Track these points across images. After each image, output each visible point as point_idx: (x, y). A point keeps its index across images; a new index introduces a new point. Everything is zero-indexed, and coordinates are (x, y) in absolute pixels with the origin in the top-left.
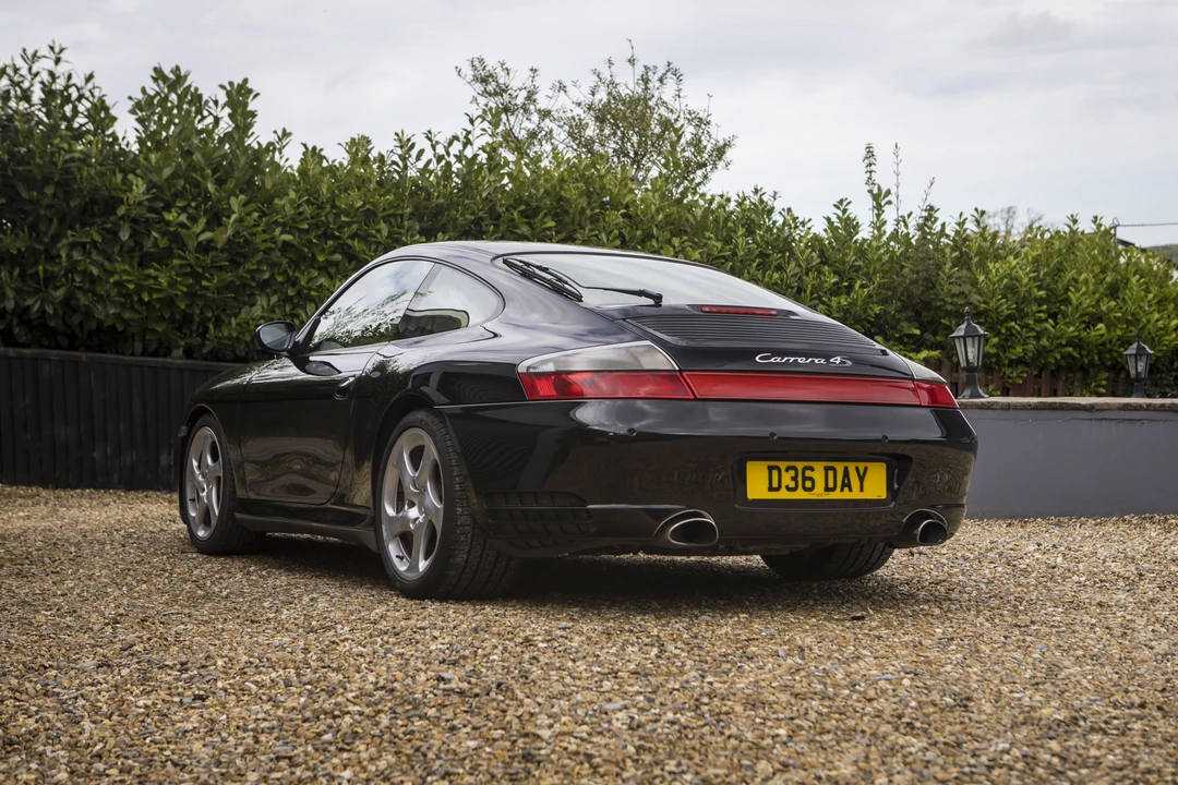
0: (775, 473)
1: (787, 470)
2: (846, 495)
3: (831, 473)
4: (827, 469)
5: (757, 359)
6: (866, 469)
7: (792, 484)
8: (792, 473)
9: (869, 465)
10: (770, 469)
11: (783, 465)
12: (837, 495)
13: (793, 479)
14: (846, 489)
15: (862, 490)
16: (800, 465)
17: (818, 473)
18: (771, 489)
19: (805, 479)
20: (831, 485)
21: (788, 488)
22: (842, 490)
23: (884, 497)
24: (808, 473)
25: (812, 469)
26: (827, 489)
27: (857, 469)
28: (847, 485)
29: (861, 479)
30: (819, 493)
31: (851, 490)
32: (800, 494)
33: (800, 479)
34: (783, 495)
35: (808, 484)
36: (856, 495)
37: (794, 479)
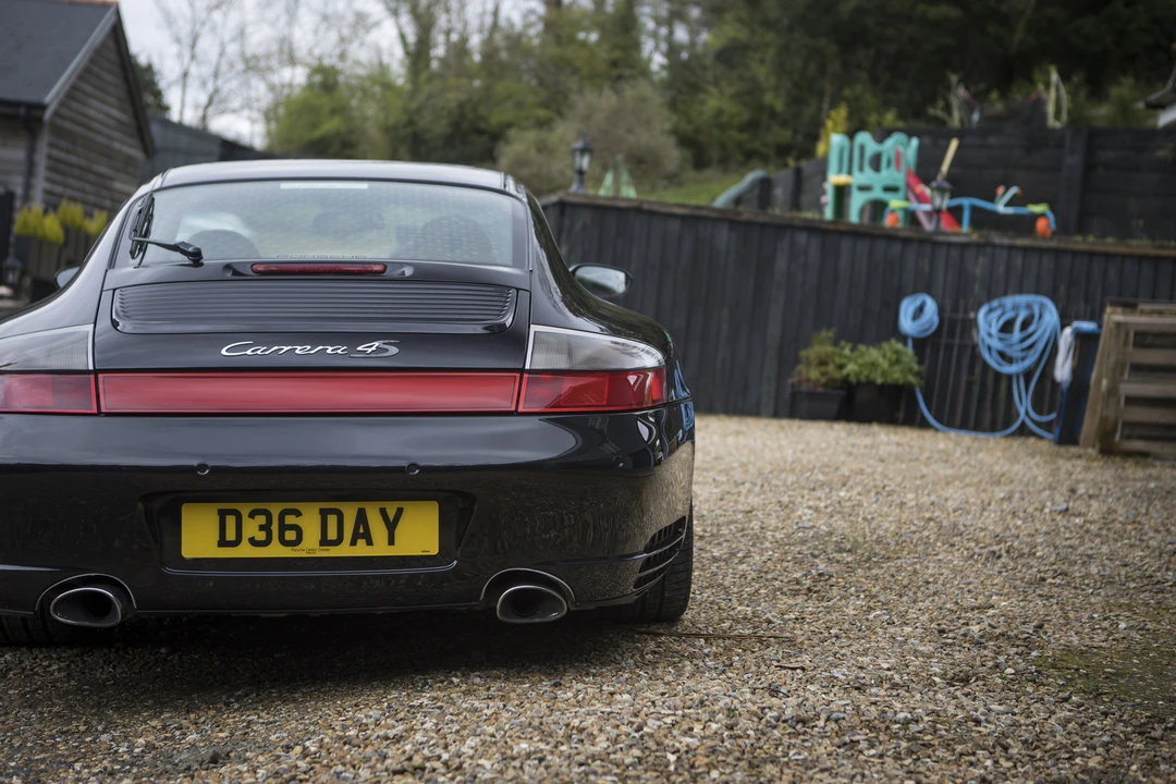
0: (231, 521)
1: (252, 515)
2: (361, 550)
3: (332, 520)
4: (324, 514)
5: (224, 352)
6: (400, 511)
7: (261, 536)
8: (261, 520)
9: (408, 506)
10: (223, 514)
11: (245, 509)
12: (344, 550)
13: (261, 528)
14: (361, 542)
15: (391, 542)
16: (275, 509)
17: (309, 520)
18: (223, 543)
19: (283, 528)
20: (332, 534)
21: (253, 542)
22: (353, 543)
23: (434, 551)
24: (290, 520)
25: (298, 514)
26: (324, 542)
27: (383, 512)
28: (362, 533)
29: (391, 526)
30: (310, 546)
31: (370, 543)
32: (275, 550)
33: (275, 528)
34: (245, 551)
35: (290, 535)
36: (381, 548)
37: (266, 528)
